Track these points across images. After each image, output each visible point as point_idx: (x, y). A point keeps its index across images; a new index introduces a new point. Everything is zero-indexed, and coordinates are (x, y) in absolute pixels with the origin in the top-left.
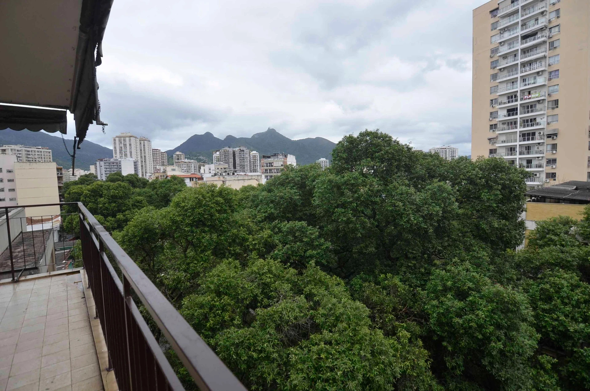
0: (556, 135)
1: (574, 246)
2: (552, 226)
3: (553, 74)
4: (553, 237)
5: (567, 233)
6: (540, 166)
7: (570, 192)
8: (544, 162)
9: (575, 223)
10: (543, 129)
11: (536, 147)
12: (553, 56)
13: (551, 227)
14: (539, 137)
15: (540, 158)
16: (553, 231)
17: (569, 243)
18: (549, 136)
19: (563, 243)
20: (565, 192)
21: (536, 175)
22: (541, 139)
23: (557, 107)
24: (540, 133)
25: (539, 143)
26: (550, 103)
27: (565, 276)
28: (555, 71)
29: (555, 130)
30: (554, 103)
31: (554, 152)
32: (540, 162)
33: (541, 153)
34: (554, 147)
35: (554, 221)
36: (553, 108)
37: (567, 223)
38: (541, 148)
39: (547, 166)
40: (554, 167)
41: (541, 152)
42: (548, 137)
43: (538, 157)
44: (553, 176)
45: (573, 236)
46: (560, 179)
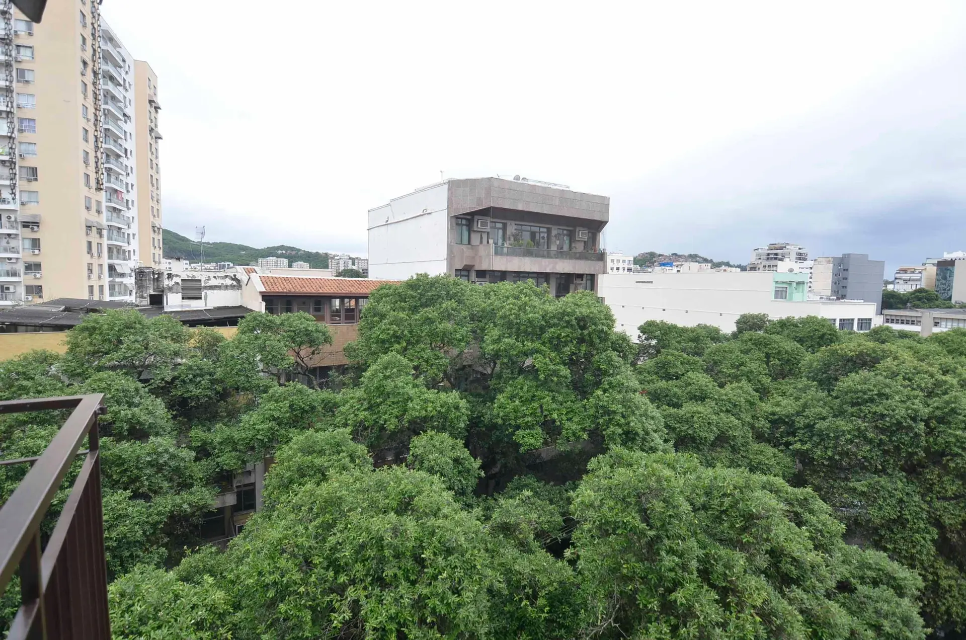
0: (37, 224)
1: (55, 389)
2: (23, 366)
3: (26, 123)
4: (25, 383)
5: (45, 373)
6: (14, 274)
7: (53, 314)
8: (20, 267)
9: (56, 358)
10: (14, 211)
11: (5, 241)
12: (24, 94)
13: (20, 369)
14: (8, 225)
15: (12, 261)
16: (24, 373)
17: (48, 387)
18: (26, 225)
19: (40, 388)
20: (47, 315)
21: (8, 289)
22: (12, 227)
23: (36, 180)
24: (9, 218)
25: (9, 235)
26: (24, 171)
27: (43, 433)
28: (30, 120)
29: (35, 216)
30: (30, 172)
31: (37, 252)
32: (14, 266)
33: (14, 252)
34: (36, 243)
35: (26, 358)
36: (29, 180)
37: (45, 359)
38: (13, 243)
39: (26, 274)
40: (38, 276)
41: (13, 250)
42: (24, 226)
43: (10, 259)
44: (36, 290)
45: (56, 377)
46: (47, 296)
